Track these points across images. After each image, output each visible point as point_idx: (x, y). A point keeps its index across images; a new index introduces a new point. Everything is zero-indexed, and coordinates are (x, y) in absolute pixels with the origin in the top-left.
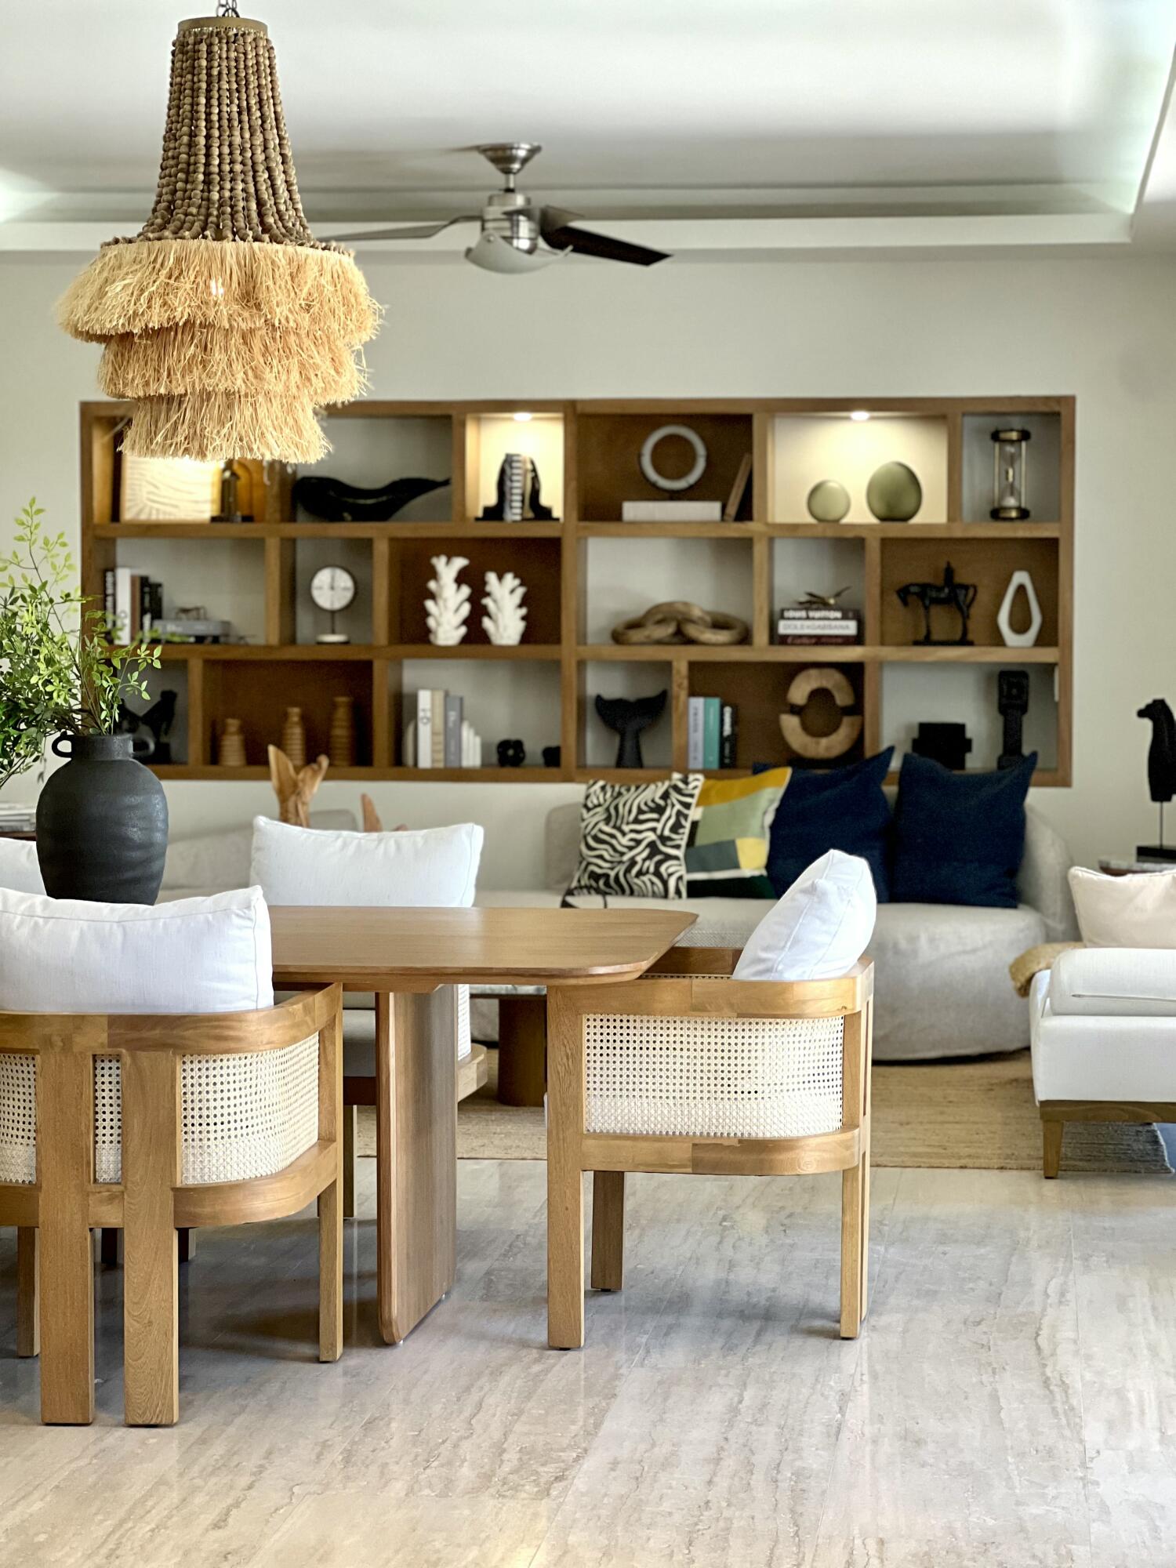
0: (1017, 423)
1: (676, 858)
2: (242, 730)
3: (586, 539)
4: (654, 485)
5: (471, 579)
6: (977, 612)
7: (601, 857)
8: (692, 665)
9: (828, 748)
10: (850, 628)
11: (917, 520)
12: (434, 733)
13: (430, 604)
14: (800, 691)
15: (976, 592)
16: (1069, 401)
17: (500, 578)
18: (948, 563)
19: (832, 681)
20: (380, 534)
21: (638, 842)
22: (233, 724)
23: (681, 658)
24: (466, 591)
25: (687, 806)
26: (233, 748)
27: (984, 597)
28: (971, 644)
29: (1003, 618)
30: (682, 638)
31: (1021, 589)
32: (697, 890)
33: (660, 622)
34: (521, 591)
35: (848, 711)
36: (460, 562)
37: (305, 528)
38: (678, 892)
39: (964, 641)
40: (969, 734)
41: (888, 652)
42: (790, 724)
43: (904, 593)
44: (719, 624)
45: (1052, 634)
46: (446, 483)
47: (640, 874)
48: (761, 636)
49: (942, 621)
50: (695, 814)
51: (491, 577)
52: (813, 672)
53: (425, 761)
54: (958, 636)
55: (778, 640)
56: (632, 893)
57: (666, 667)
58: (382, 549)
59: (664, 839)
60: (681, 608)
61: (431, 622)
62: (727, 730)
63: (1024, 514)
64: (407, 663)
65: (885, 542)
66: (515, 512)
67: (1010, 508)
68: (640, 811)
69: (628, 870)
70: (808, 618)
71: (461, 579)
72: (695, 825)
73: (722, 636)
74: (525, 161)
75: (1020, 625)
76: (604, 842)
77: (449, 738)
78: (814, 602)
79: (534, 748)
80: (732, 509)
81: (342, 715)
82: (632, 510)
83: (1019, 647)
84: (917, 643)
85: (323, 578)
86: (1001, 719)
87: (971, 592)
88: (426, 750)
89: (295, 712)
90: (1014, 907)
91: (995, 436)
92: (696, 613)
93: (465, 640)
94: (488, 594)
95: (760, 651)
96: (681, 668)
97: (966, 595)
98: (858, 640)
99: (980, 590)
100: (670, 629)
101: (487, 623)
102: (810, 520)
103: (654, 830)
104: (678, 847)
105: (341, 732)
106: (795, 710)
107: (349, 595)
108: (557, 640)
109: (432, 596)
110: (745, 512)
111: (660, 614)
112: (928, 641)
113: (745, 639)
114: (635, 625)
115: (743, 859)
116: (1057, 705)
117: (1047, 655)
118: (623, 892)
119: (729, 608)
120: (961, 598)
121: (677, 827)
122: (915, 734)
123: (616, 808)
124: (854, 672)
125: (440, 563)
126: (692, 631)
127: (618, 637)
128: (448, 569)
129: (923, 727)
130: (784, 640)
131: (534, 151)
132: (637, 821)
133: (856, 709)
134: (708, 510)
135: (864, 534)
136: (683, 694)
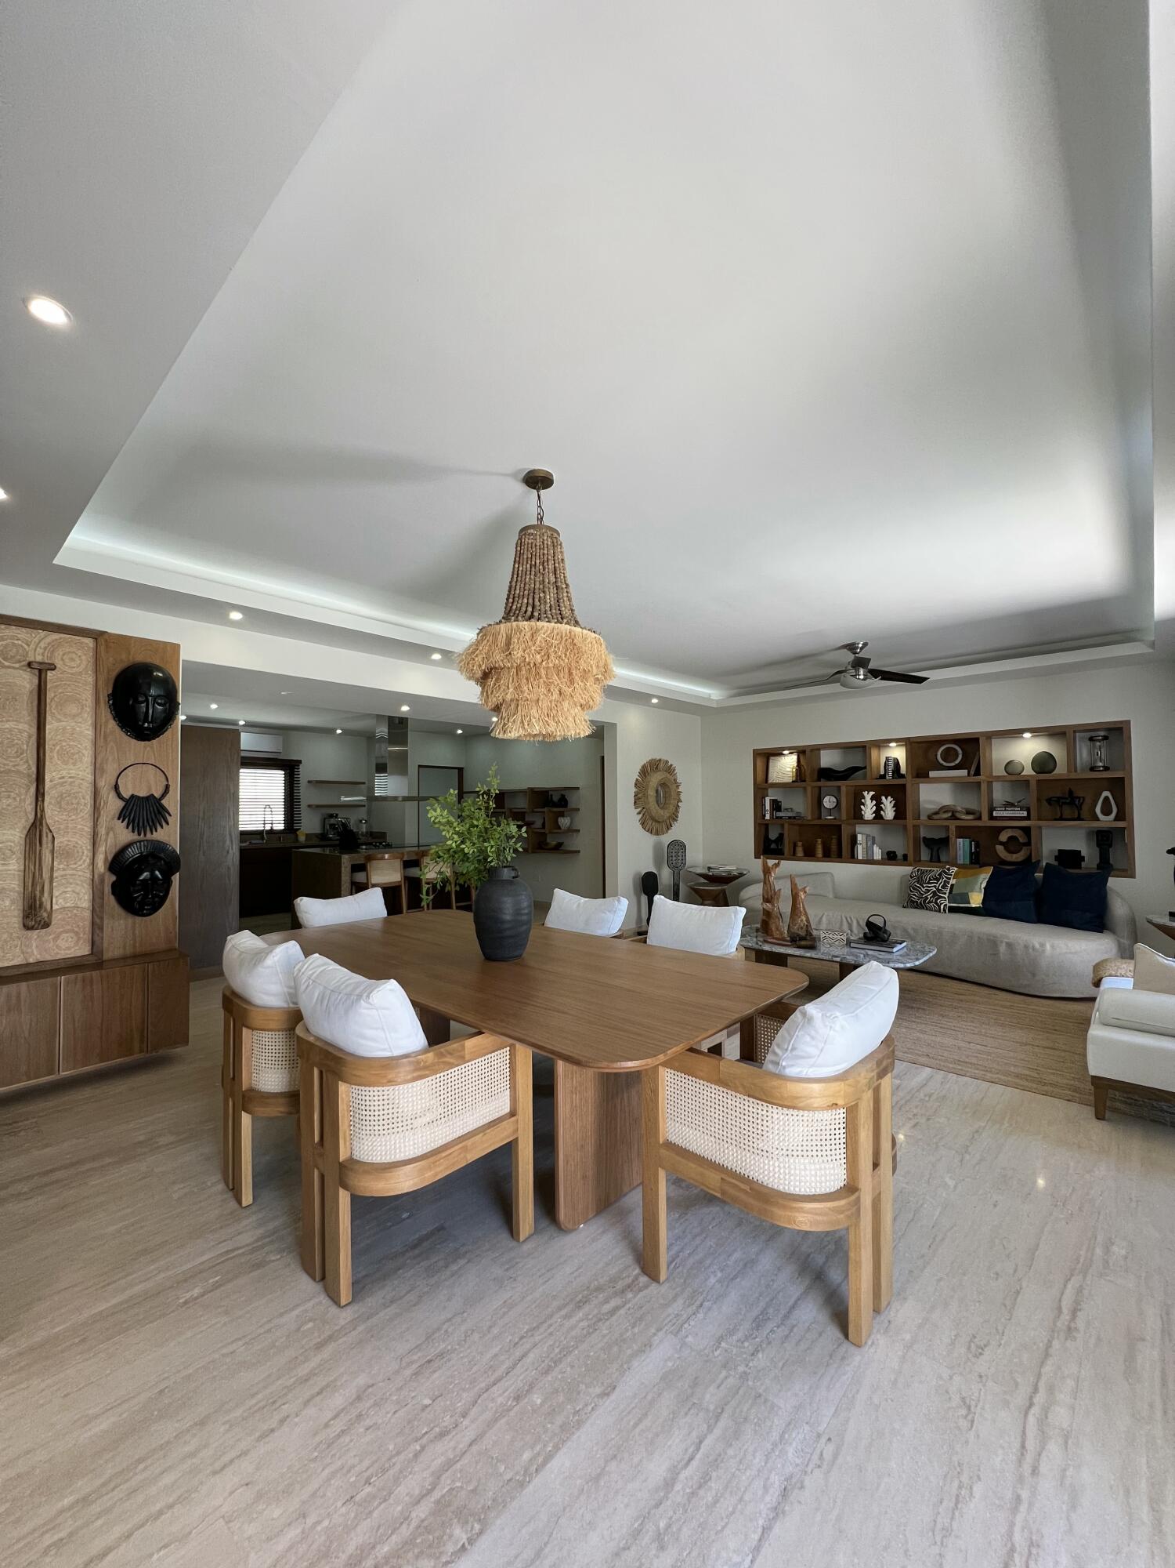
0: (1102, 733)
1: (945, 898)
2: (803, 845)
3: (918, 784)
4: (942, 765)
5: (876, 799)
6: (1085, 808)
7: (915, 895)
8: (957, 827)
9: (1016, 858)
10: (1025, 814)
11: (1055, 772)
12: (863, 849)
13: (862, 807)
14: (1003, 837)
15: (1084, 800)
16: (1128, 722)
17: (886, 798)
18: (1070, 789)
19: (1017, 833)
20: (844, 785)
21: (929, 891)
22: (800, 844)
23: (952, 825)
24: (874, 802)
25: (950, 879)
26: (800, 852)
27: (1088, 801)
28: (1082, 820)
29: (1098, 810)
30: (954, 817)
31: (1106, 798)
32: (952, 910)
33: (945, 812)
34: (893, 802)
35: (1025, 844)
36: (872, 793)
37: (822, 783)
38: (944, 910)
39: (1079, 819)
40: (1082, 854)
41: (1041, 823)
42: (1000, 849)
43: (1049, 801)
44: (968, 812)
45: (1124, 814)
46: (865, 768)
47: (929, 902)
48: (985, 816)
49: (1067, 811)
50: (953, 881)
51: (883, 798)
52: (1010, 830)
53: (860, 858)
54: (1076, 816)
55: (992, 818)
56: (927, 909)
57: (947, 828)
58: (844, 789)
59: (938, 889)
60: (953, 807)
61: (863, 812)
62: (973, 850)
63: (1106, 769)
64: (857, 825)
65: (1038, 781)
66: (889, 776)
67: (1100, 767)
68: (930, 879)
69: (924, 901)
70: (1005, 810)
71: (872, 799)
72: (952, 885)
73: (970, 817)
74: (862, 649)
75: (1106, 811)
76: (916, 890)
77: (869, 850)
78: (1008, 805)
79: (900, 854)
80: (972, 772)
81: (834, 841)
82: (932, 774)
83: (1106, 821)
84: (1056, 820)
85: (827, 799)
86: (1098, 849)
87: (1082, 799)
88: (860, 853)
89: (819, 841)
90: (1102, 932)
91: (1091, 739)
92: (959, 809)
93: (874, 818)
94: (882, 803)
95: (985, 821)
96: (953, 828)
97: (1079, 801)
98: (1028, 818)
99: (1086, 800)
100: (950, 814)
101: (882, 812)
102: (1006, 774)
103: (935, 887)
104: (945, 894)
105: (834, 847)
106: (1001, 843)
107: (835, 804)
108: (905, 818)
109: (863, 804)
110: (977, 773)
111: (944, 809)
112: (1061, 819)
113: (980, 818)
114: (936, 813)
115: (971, 901)
116: (1126, 844)
117: (1120, 824)
118: (923, 908)
119: (973, 806)
120: (1077, 802)
121: (944, 886)
122: (1057, 854)
123: (922, 878)
124: (1026, 830)
125: (865, 793)
126: (958, 815)
127: (930, 817)
128: (868, 796)
129: (1060, 851)
130: (996, 818)
131: (865, 645)
132: (929, 883)
133: (1029, 844)
134: (964, 773)
135: (1028, 778)
136: (954, 837)
